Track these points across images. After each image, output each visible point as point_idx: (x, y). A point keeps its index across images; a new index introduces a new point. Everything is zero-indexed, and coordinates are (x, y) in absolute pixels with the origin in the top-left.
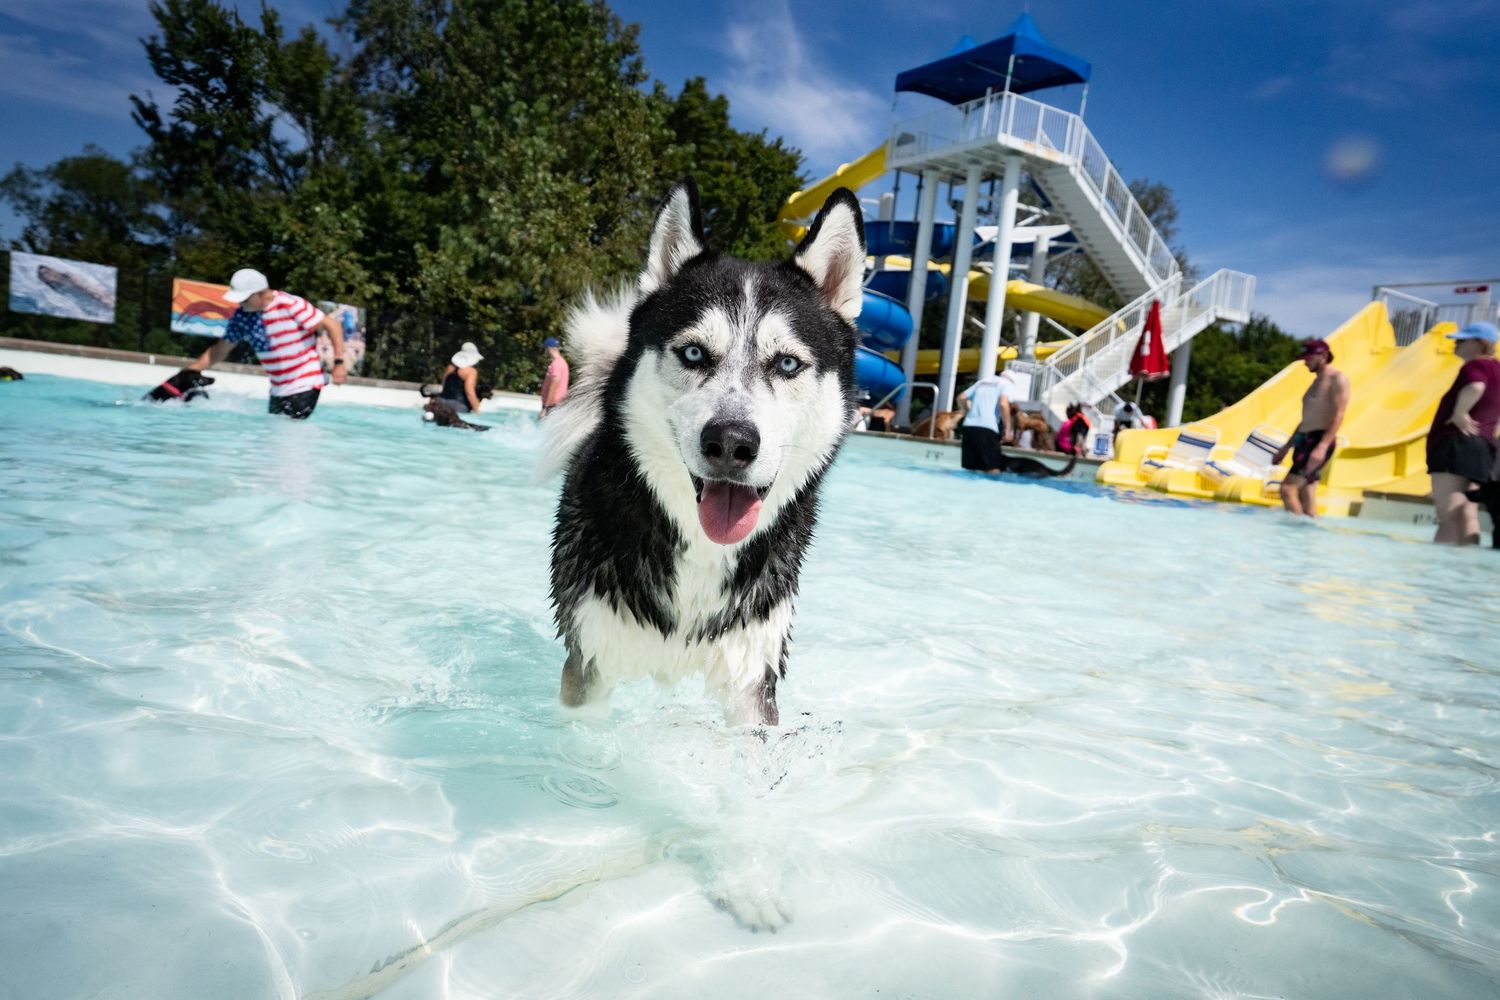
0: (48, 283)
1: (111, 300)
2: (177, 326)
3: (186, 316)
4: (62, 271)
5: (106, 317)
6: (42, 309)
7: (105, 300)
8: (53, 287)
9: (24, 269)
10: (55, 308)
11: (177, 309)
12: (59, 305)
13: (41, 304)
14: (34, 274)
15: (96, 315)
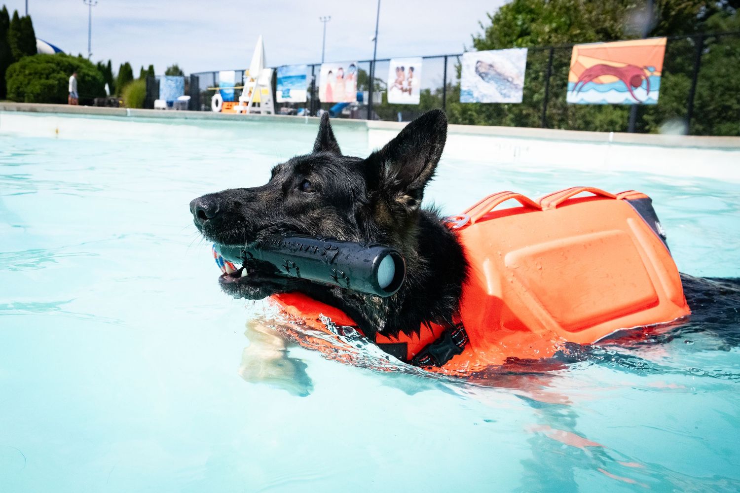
0: (480, 75)
1: (520, 81)
2: (572, 97)
3: (580, 84)
4: (489, 62)
5: (516, 97)
6: (477, 98)
7: (516, 82)
8: (482, 78)
9: (468, 66)
10: (484, 96)
11: (573, 78)
12: (485, 92)
13: (476, 95)
14: (473, 69)
15: (509, 97)
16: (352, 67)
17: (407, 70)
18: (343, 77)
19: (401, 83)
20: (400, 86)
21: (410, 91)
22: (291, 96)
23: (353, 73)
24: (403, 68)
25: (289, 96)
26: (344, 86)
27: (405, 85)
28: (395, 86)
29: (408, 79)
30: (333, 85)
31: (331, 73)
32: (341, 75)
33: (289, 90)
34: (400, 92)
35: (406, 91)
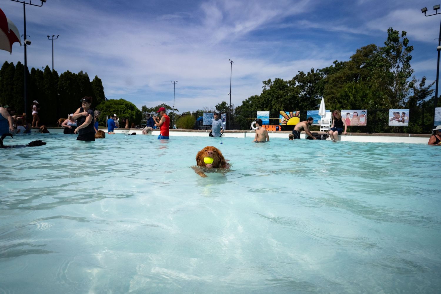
16: (364, 112)
17: (401, 114)
18: (357, 116)
19: (398, 118)
20: (397, 120)
21: (403, 122)
22: (319, 123)
23: (365, 114)
24: (398, 113)
25: (318, 123)
26: (359, 120)
27: (400, 119)
28: (395, 120)
29: (402, 117)
30: (350, 119)
31: (348, 114)
32: (356, 114)
33: (318, 120)
34: (398, 122)
35: (401, 121)
